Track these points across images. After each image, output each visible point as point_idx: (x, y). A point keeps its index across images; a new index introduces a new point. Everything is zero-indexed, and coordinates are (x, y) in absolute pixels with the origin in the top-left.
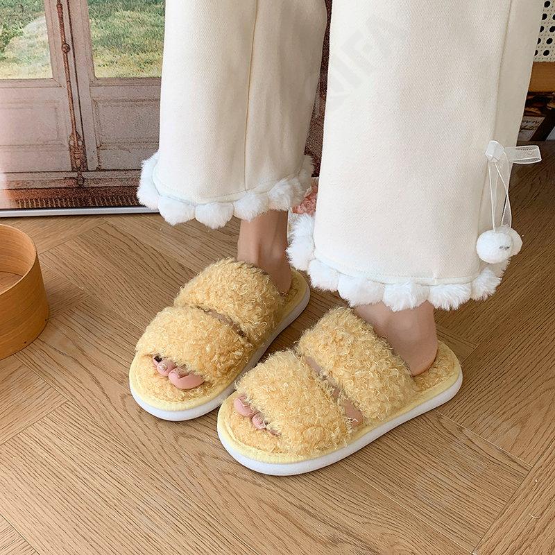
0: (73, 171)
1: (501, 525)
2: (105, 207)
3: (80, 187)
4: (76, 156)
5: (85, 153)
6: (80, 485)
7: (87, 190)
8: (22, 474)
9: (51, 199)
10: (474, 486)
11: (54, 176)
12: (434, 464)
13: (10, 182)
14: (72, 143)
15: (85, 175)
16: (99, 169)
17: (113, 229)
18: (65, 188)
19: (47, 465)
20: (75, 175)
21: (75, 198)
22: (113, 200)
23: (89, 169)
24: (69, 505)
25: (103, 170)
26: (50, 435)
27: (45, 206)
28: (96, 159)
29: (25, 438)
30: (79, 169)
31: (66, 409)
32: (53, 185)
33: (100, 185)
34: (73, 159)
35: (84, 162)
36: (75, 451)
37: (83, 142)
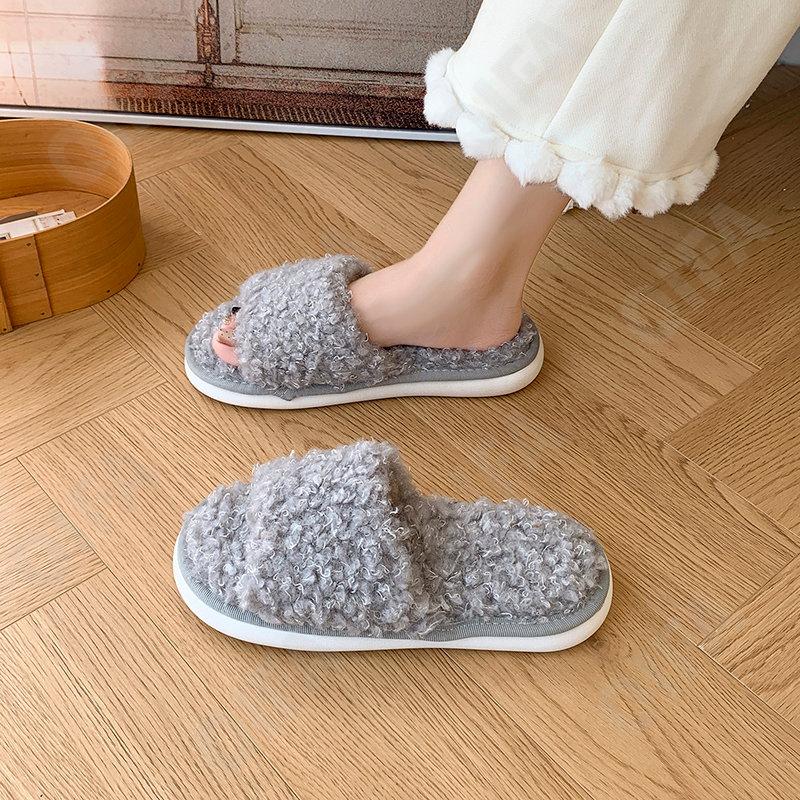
0: (199, 62)
1: (747, 615)
2: (241, 119)
3: (208, 86)
4: (206, 40)
5: (218, 36)
6: (172, 493)
7: (217, 91)
8: (97, 470)
9: (166, 102)
10: (716, 559)
11: (172, 68)
12: (664, 524)
13: (109, 71)
14: (201, 21)
15: (216, 69)
16: (236, 63)
17: (250, 153)
18: (187, 86)
19: (132, 461)
20: (202, 68)
21: (200, 103)
22: (253, 110)
23: (223, 61)
24: (156, 516)
25: (242, 64)
26: (138, 424)
27: (157, 111)
28: (233, 47)
29: (104, 423)
30: (208, 59)
31: (163, 392)
32: (169, 81)
33: (236, 86)
34: (201, 44)
35: (217, 49)
36: (170, 447)
37: (217, 19)
